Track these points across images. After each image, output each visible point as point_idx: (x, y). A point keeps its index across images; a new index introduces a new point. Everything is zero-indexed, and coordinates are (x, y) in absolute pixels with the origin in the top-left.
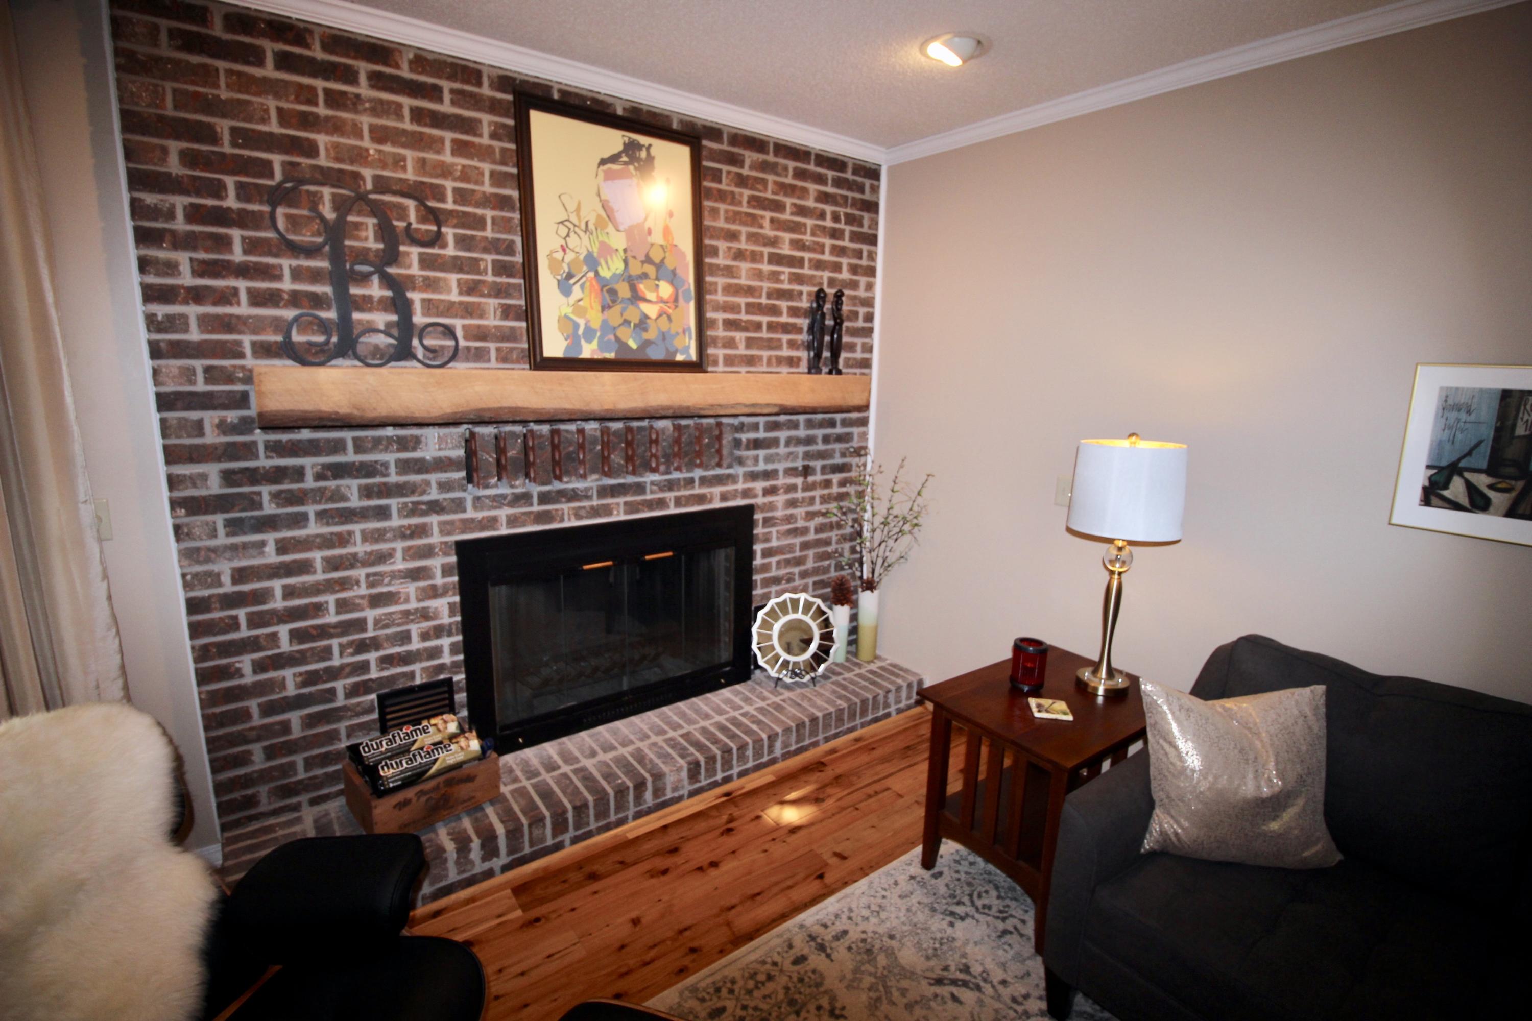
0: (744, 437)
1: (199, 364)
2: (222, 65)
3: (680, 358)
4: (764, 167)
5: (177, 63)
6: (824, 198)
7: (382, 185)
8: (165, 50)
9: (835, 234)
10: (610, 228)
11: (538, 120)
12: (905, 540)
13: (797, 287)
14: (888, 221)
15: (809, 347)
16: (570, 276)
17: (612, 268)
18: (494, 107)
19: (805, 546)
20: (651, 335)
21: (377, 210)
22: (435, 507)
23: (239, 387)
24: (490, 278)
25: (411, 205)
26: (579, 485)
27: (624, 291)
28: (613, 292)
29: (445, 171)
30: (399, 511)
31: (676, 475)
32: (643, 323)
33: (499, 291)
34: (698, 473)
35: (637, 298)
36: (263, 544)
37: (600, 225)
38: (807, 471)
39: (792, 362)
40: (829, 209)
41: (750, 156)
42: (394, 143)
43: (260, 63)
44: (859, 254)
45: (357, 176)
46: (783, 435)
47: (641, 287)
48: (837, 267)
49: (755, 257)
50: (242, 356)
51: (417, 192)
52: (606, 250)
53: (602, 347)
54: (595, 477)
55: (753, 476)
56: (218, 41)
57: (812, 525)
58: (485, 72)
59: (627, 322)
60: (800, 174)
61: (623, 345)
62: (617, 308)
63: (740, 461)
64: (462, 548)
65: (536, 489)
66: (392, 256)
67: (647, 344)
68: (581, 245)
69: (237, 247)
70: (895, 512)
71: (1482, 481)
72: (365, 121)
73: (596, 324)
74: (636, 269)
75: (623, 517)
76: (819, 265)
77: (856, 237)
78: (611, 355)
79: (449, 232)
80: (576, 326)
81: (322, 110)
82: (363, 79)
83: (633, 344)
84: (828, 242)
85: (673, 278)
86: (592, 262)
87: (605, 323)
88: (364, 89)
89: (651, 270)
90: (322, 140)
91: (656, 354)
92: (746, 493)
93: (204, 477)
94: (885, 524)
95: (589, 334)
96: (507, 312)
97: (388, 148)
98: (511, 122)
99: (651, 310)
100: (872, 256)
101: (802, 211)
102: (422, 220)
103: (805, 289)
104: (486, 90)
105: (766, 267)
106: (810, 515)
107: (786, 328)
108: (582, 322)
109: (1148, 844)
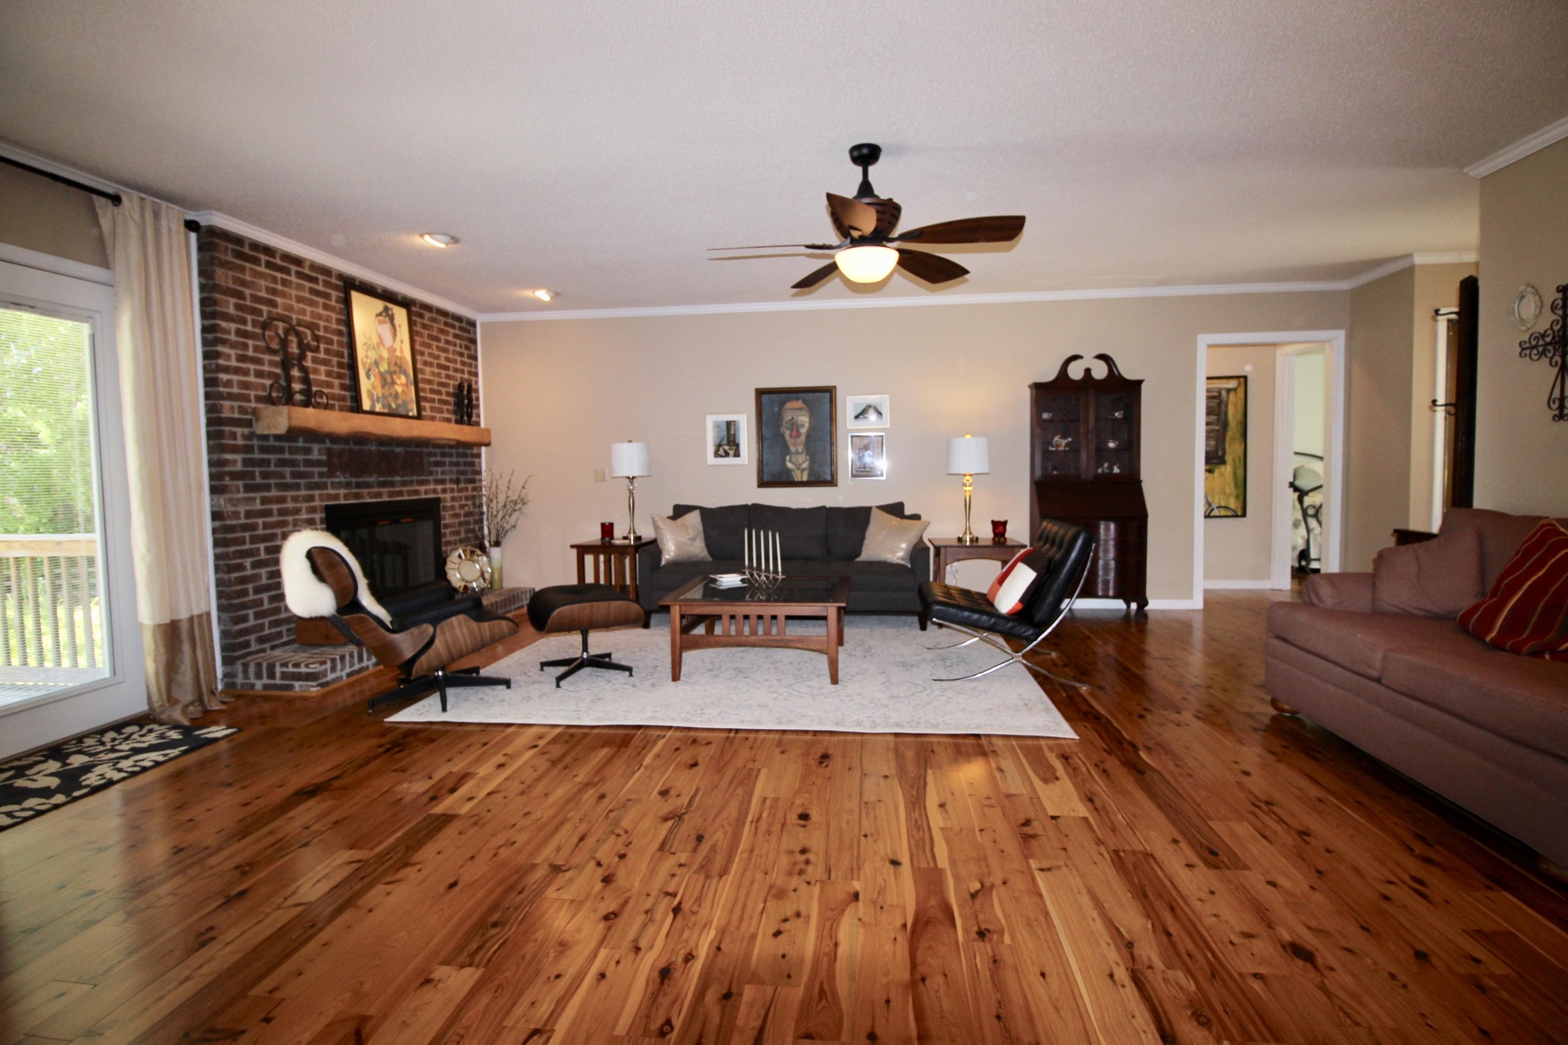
0: (433, 459)
1: (236, 404)
2: (248, 265)
3: (411, 414)
4: (433, 320)
5: (233, 263)
6: (456, 336)
7: (299, 322)
8: (230, 258)
9: (461, 355)
10: (382, 348)
11: (356, 296)
12: (516, 515)
13: (448, 381)
14: (482, 349)
15: (455, 413)
16: (369, 370)
17: (384, 367)
18: (336, 288)
19: (460, 524)
20: (400, 402)
21: (298, 335)
22: (317, 486)
23: (248, 417)
24: (335, 369)
25: (308, 332)
26: (370, 479)
27: (389, 379)
28: (385, 379)
29: (320, 317)
30: (305, 486)
31: (407, 478)
32: (396, 396)
33: (340, 376)
34: (415, 478)
35: (393, 383)
36: (254, 499)
37: (378, 346)
38: (457, 481)
39: (448, 420)
40: (458, 342)
41: (427, 315)
42: (304, 304)
43: (259, 265)
44: (470, 365)
45: (290, 318)
46: (447, 460)
47: (395, 377)
48: (463, 372)
49: (431, 365)
50: (250, 401)
51: (312, 327)
52: (381, 357)
53: (383, 406)
54: (375, 475)
55: (438, 482)
56: (246, 254)
57: (462, 512)
58: (334, 272)
59: (391, 395)
60: (446, 324)
61: (390, 406)
62: (387, 387)
63: (431, 473)
64: (328, 509)
65: (354, 480)
66: (302, 357)
67: (398, 406)
68: (373, 355)
69: (251, 349)
70: (509, 499)
71: (726, 448)
72: (294, 292)
73: (380, 395)
74: (392, 369)
75: (387, 499)
76: (456, 370)
77: (470, 357)
78: (386, 411)
79: (322, 346)
80: (373, 395)
81: (279, 287)
82: (293, 273)
83: (394, 406)
84: (459, 359)
85: (407, 375)
86: (376, 364)
87: (383, 394)
88: (293, 278)
89: (397, 369)
90: (279, 300)
91: (402, 412)
92: (435, 491)
93: (235, 461)
94: (505, 506)
95: (378, 400)
96: (343, 387)
97: (301, 305)
98: (342, 295)
99: (399, 389)
100: (476, 367)
101: (447, 342)
102: (313, 340)
103: (451, 382)
104: (334, 280)
105: (436, 370)
106: (462, 507)
107: (446, 402)
108: (375, 393)
109: (663, 563)
